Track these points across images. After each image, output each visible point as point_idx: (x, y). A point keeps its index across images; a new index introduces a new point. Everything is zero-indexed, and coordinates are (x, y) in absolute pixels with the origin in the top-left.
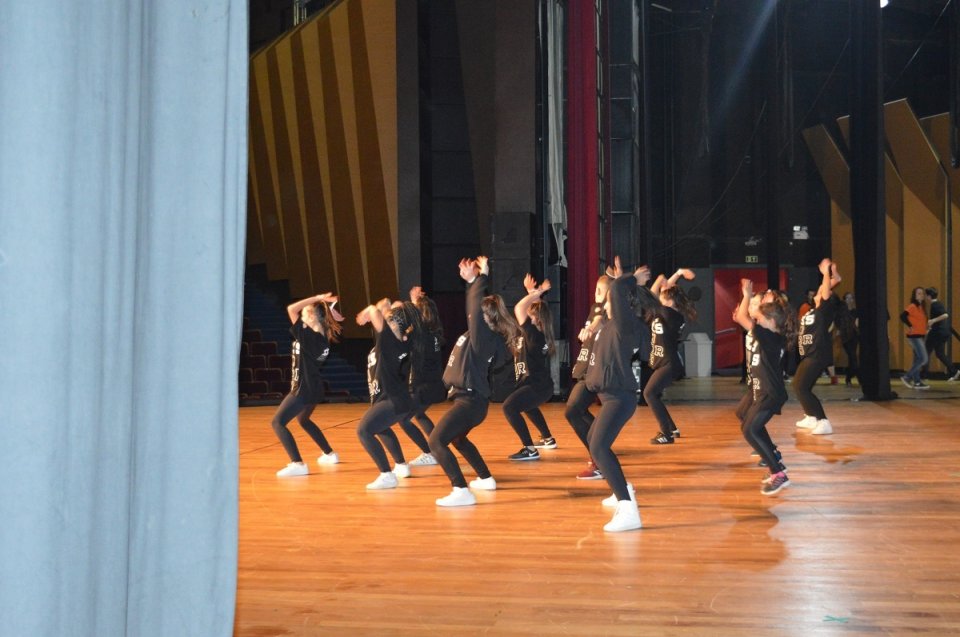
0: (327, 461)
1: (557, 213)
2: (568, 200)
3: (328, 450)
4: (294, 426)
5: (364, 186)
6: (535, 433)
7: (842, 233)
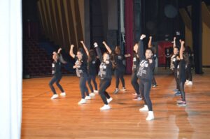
0: (63, 94)
1: (123, 30)
2: (125, 26)
3: (63, 91)
4: (55, 85)
5: (77, 27)
6: (121, 85)
7: (189, 34)
